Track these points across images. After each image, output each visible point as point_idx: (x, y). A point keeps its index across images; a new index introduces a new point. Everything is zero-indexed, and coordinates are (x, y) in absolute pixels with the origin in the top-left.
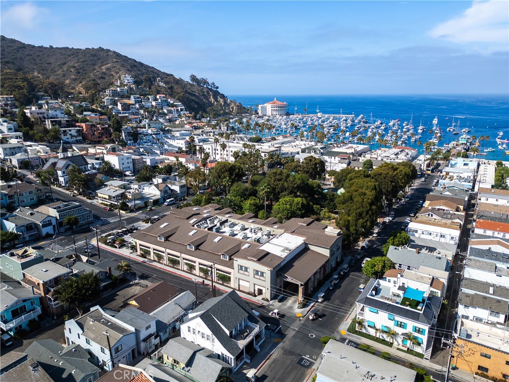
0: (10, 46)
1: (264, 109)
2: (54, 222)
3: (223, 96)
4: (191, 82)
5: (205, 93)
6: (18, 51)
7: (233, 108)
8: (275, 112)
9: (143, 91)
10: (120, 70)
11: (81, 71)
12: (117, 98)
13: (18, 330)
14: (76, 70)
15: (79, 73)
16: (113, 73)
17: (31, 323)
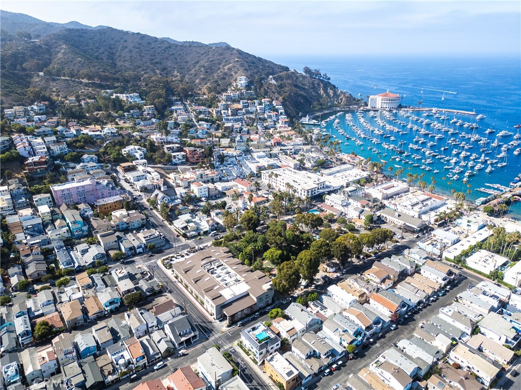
0: (160, 47)
1: (374, 101)
2: (143, 246)
3: (334, 87)
4: (304, 74)
5: (316, 85)
6: (165, 51)
7: (342, 99)
8: (385, 105)
9: (251, 95)
10: (239, 70)
11: (209, 70)
12: (229, 103)
13: (111, 310)
14: (206, 69)
15: (207, 72)
16: (233, 73)
17: (116, 308)
